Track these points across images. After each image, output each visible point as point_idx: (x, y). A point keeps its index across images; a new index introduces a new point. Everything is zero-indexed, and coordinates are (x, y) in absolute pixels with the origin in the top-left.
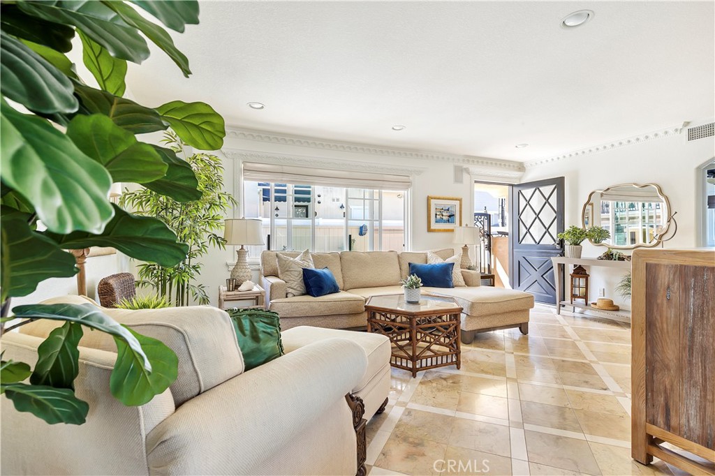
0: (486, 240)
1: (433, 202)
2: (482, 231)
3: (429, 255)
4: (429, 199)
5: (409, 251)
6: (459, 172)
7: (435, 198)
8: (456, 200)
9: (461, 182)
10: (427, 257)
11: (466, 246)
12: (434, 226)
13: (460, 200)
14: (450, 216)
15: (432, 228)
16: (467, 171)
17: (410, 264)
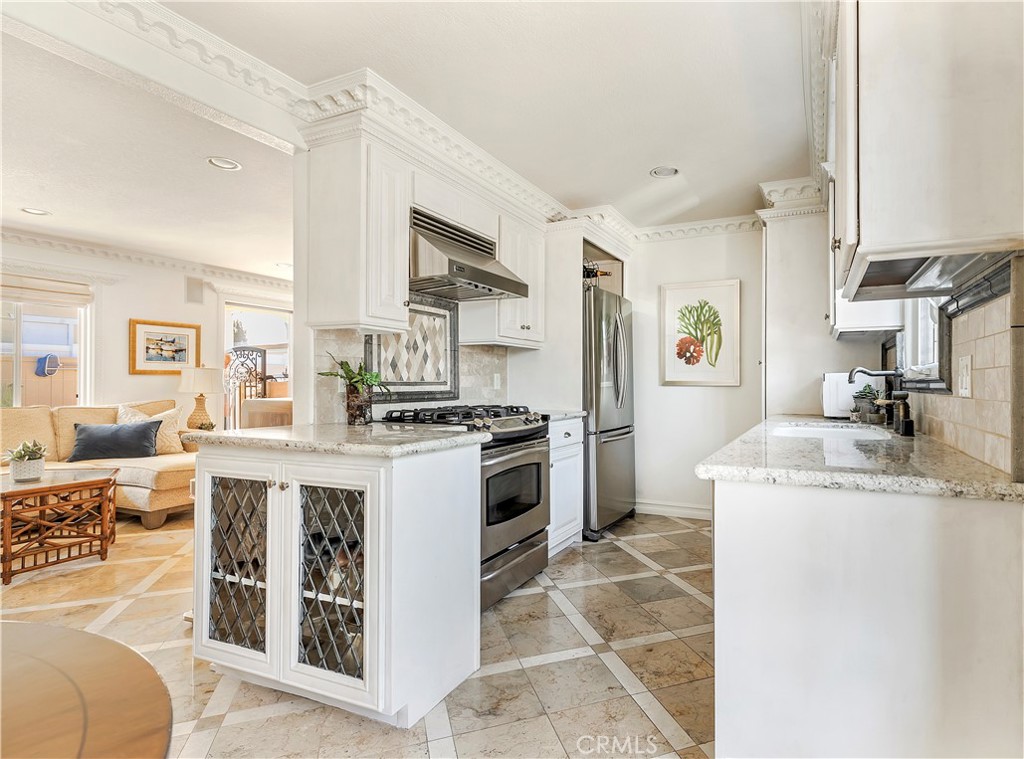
0: (260, 386)
1: (141, 330)
2: (254, 373)
3: (121, 411)
4: (133, 324)
5: (88, 405)
6: (195, 289)
7: (145, 323)
8: (189, 327)
9: (200, 301)
10: (116, 413)
11: (202, 395)
12: (141, 365)
13: (198, 329)
14: (176, 351)
15: (139, 367)
16: (211, 287)
17: (76, 426)
